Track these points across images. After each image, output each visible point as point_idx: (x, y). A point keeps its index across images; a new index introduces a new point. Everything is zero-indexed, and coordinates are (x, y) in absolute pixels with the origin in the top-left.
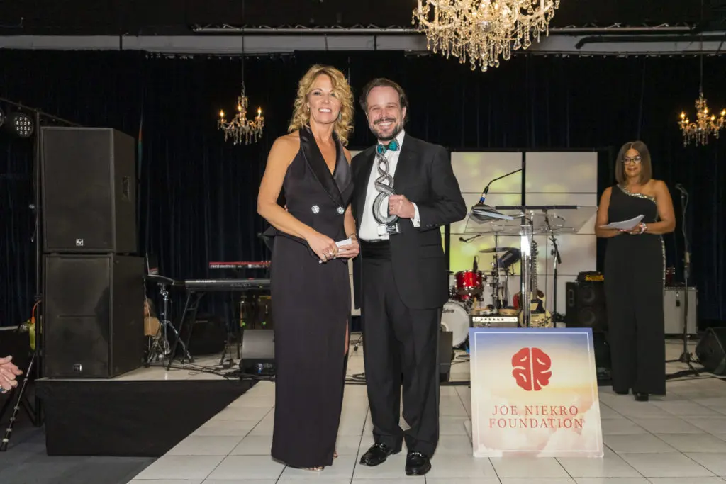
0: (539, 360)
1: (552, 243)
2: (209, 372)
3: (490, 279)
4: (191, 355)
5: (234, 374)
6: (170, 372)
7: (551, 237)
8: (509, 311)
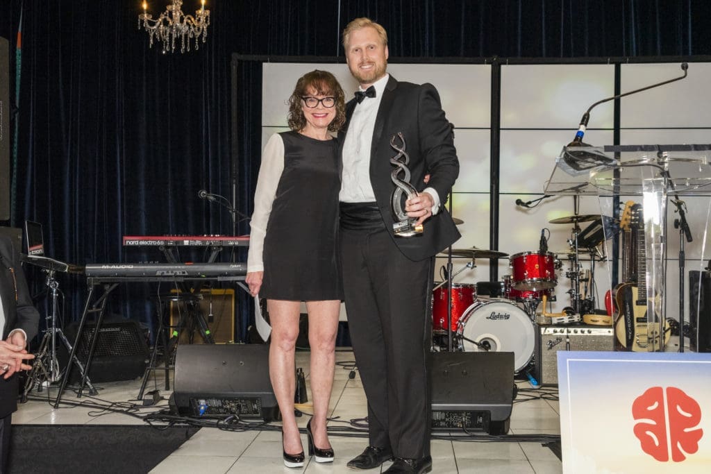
0: (679, 408)
1: (676, 208)
2: (121, 411)
3: (566, 267)
4: (91, 383)
5: (161, 415)
6: (59, 410)
7: (674, 198)
8: (600, 319)
